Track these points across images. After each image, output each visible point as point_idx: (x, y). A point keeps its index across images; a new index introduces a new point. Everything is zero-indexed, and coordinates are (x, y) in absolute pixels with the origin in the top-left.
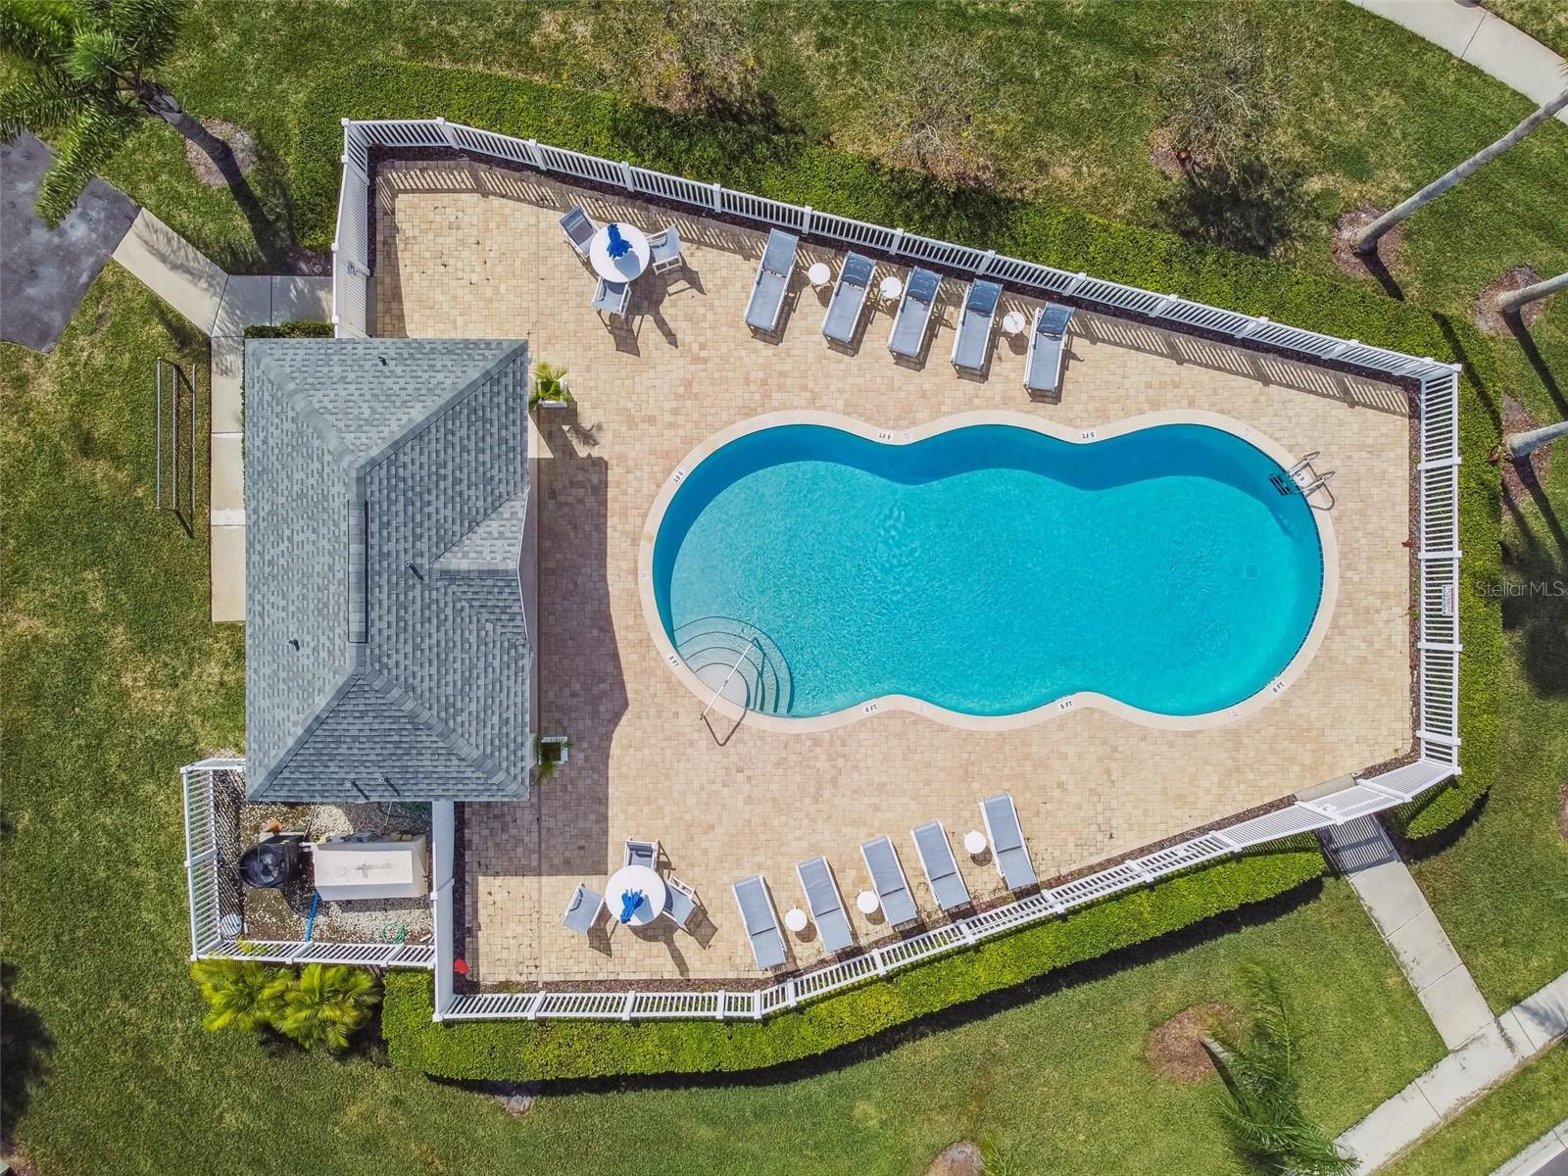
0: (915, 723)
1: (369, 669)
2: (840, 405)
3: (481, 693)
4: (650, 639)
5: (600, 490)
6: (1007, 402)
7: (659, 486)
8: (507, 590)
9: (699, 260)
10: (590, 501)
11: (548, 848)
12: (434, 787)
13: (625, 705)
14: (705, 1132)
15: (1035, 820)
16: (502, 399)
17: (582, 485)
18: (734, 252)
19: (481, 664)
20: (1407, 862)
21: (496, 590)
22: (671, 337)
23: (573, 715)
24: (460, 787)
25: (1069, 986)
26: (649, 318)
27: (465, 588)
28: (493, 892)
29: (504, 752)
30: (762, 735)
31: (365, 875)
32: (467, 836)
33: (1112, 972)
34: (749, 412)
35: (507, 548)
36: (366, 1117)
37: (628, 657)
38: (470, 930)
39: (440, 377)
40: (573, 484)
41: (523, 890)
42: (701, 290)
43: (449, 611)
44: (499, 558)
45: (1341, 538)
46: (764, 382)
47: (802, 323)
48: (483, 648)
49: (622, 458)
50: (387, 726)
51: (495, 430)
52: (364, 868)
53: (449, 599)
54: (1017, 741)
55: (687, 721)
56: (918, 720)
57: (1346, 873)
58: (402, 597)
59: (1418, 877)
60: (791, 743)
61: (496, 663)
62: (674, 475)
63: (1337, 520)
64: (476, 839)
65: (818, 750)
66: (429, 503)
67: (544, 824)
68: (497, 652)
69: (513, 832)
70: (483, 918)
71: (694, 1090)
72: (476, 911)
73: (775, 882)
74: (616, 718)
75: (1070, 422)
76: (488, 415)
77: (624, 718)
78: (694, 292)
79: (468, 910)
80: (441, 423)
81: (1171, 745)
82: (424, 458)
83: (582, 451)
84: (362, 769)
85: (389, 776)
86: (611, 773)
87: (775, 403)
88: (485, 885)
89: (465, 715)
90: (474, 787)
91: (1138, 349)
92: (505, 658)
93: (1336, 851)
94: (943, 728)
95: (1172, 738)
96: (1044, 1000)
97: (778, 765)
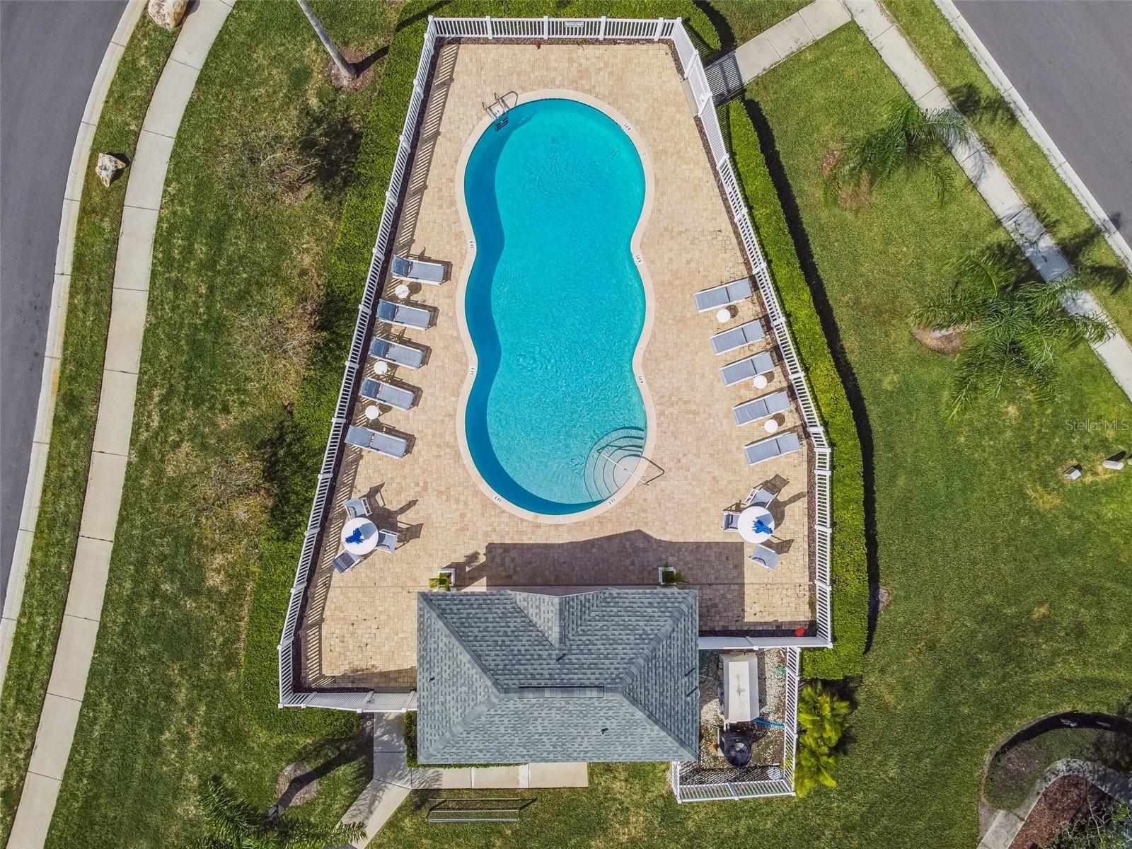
0: (650, 352)
1: (619, 685)
2: (453, 399)
3: (633, 619)
4: (598, 517)
5: (506, 548)
6: (451, 296)
7: (504, 512)
8: (571, 603)
9: (363, 487)
10: (513, 554)
11: (727, 579)
12: (690, 647)
13: (639, 532)
14: (901, 481)
15: (710, 278)
16: (455, 607)
17: (503, 559)
18: (357, 465)
19: (616, 619)
20: (736, 47)
21: (571, 610)
22: (411, 504)
23: (645, 564)
24: (690, 631)
25: (812, 257)
26: (399, 518)
27: (570, 628)
28: (754, 613)
29: (669, 605)
30: (657, 447)
31: (744, 690)
32: (720, 629)
33: (803, 230)
34: (457, 455)
35: (546, 603)
36: (892, 689)
37: (609, 530)
38: (777, 627)
39: (441, 645)
40: (503, 564)
41: (753, 595)
42: (382, 485)
43: (584, 638)
44: (552, 608)
45: (535, 88)
46: (439, 446)
47: (402, 422)
48: (606, 618)
49: (486, 534)
50: (654, 674)
51: (474, 611)
52: (739, 691)
53: (577, 638)
54: (661, 289)
55: (650, 494)
56: (648, 351)
57: (742, 85)
58: (576, 666)
59: (744, 40)
60: (663, 429)
61: (615, 610)
62: (496, 502)
63: (524, 89)
64: (722, 623)
65: (666, 412)
66: (519, 650)
67: (713, 581)
68: (608, 609)
69: (717, 601)
70: (770, 619)
71: (875, 489)
72: (766, 623)
73: (748, 439)
74: (647, 538)
75: (463, 256)
76: (465, 615)
77: (648, 532)
78: (382, 490)
79: (765, 628)
80: (470, 644)
81: (663, 194)
82: (493, 653)
83: (482, 559)
84: (679, 690)
85: (683, 674)
86: (681, 540)
87: (452, 440)
88: (749, 618)
89: (648, 629)
90: (690, 623)
91: (417, 213)
92: (612, 604)
93: (729, 91)
94: (654, 336)
95: (659, 193)
96: (820, 272)
97: (676, 438)
